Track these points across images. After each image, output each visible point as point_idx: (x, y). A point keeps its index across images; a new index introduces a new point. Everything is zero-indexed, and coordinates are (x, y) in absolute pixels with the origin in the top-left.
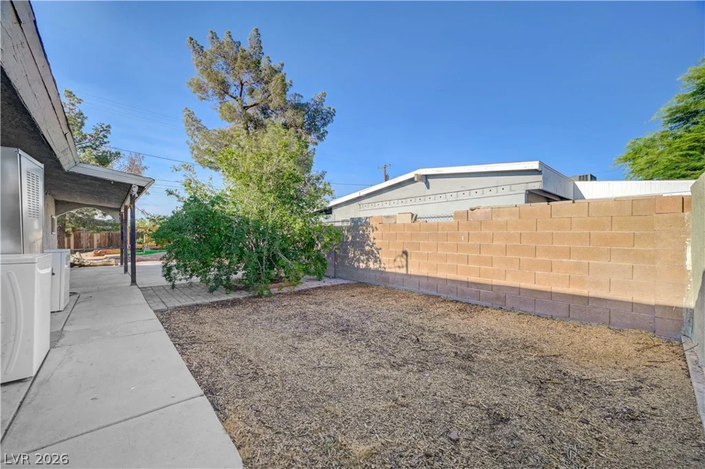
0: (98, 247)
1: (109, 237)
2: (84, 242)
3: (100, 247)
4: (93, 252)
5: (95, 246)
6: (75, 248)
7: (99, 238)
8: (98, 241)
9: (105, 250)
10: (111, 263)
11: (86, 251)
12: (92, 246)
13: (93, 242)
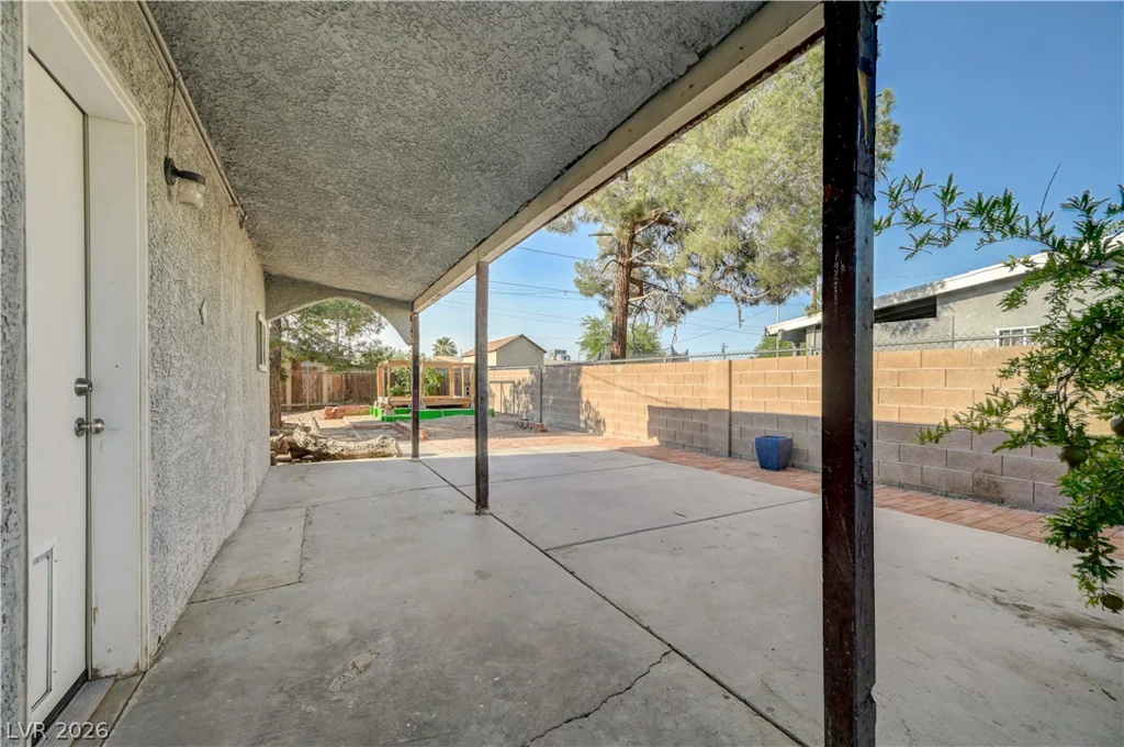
0: (329, 400)
1: (347, 381)
2: (308, 391)
3: (332, 400)
4: (323, 411)
5: (325, 400)
6: (293, 402)
7: (331, 383)
8: (329, 388)
9: (342, 407)
10: (387, 451)
11: (312, 408)
12: (319, 397)
13: (322, 390)
